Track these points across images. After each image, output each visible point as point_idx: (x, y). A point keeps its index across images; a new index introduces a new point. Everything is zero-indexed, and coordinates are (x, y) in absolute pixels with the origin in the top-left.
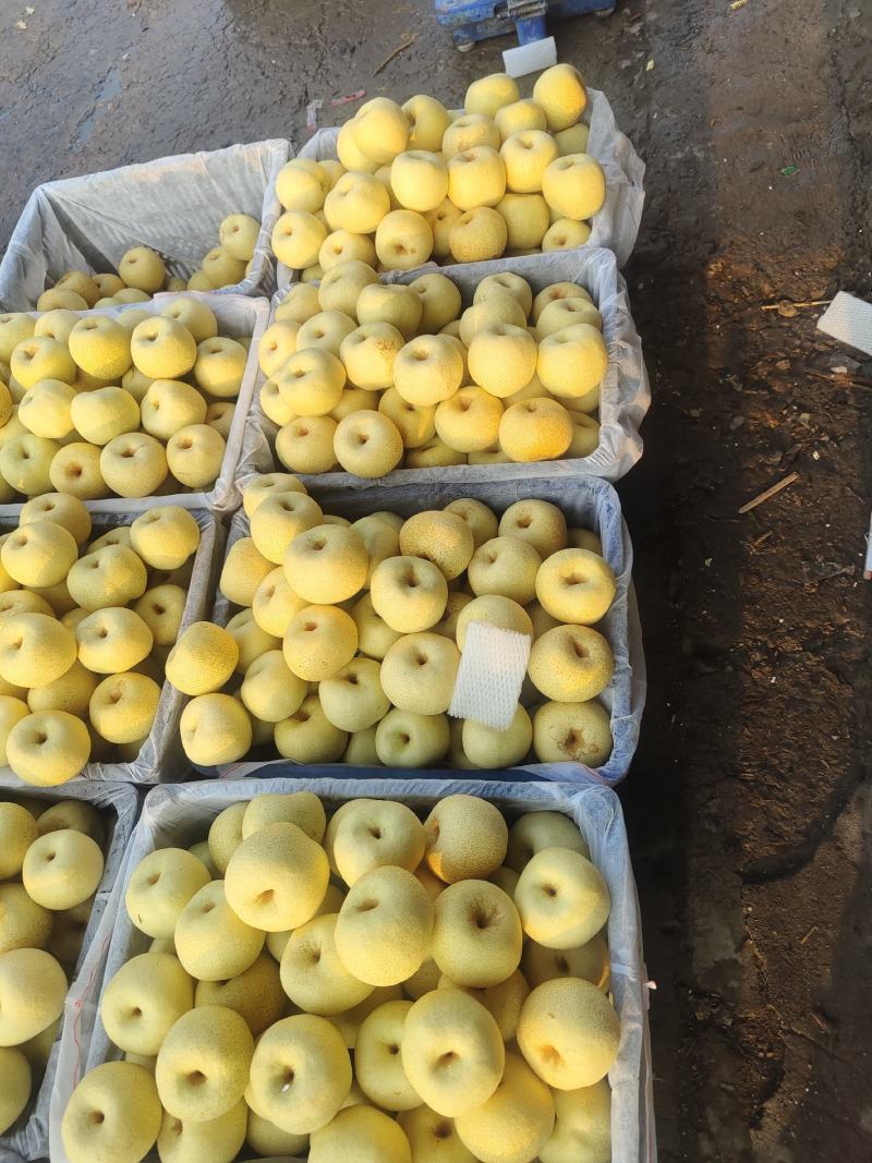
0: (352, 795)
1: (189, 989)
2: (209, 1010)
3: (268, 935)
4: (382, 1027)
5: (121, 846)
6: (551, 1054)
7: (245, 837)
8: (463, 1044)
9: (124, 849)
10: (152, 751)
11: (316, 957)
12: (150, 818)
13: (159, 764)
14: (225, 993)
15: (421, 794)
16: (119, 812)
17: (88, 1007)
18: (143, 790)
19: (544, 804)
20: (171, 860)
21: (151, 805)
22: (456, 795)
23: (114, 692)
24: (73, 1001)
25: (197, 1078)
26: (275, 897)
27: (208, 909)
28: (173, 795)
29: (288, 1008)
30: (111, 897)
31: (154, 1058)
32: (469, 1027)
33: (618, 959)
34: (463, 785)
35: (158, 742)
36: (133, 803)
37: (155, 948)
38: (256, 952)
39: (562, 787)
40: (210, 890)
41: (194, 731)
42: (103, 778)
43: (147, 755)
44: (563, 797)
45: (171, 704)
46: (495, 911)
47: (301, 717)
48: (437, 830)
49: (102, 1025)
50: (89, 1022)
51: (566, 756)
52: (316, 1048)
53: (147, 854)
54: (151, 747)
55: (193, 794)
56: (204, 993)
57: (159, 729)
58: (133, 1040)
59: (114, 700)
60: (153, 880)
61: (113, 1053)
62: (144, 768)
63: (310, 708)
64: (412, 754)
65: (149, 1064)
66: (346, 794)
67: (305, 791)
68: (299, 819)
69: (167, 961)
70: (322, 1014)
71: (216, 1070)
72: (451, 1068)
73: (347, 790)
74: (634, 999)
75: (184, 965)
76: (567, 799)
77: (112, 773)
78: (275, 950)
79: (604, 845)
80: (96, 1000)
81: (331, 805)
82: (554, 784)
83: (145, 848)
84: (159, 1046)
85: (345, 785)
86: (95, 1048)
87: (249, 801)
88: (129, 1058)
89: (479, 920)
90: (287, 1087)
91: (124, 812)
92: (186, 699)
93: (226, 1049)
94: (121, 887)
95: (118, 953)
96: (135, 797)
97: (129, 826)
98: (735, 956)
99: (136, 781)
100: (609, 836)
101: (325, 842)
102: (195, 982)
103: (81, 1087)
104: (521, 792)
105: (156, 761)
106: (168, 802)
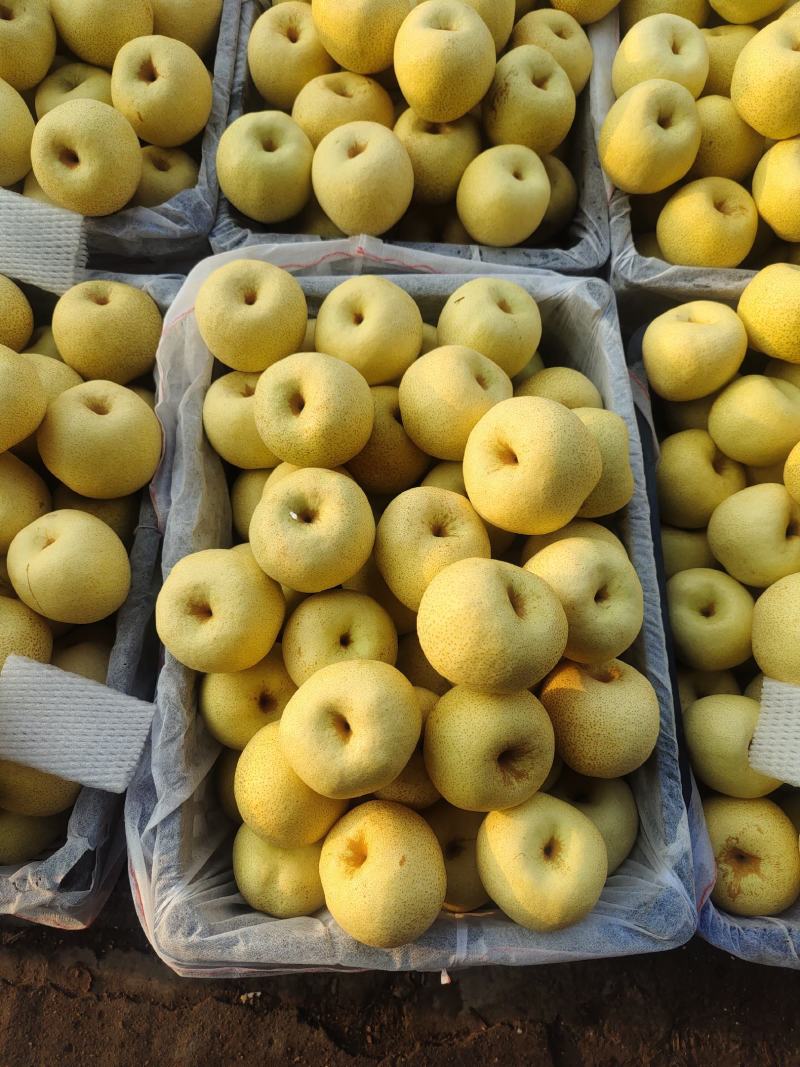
0: (635, 549)
1: (386, 376)
2: (369, 402)
3: (460, 463)
4: (369, 627)
5: (534, 260)
6: (358, 856)
7: (576, 411)
9: (531, 266)
10: (656, 273)
11: (439, 531)
12: (570, 288)
13: (638, 286)
14: (387, 420)
15: (647, 647)
16: (573, 250)
17: (358, 264)
18: (603, 271)
19: (654, 824)
20: (528, 323)
21: (590, 286)
22: (657, 703)
23: (731, 203)
24: (363, 244)
25: (296, 403)
26: (508, 469)
27: (481, 381)
28: (603, 312)
29: (380, 501)
30: (476, 261)
31: (313, 348)
33: (472, 939)
34: (667, 707)
35: (666, 278)
36: (588, 264)
37: (428, 329)
38: (436, 452)
39: (686, 856)
40: (501, 380)
41: (690, 320)
42: (613, 220)
43: (648, 268)
44: (672, 858)
45: (719, 285)
47: (719, 460)
48: (606, 678)
49: (335, 286)
50: (342, 268)
51: (719, 848)
52: (341, 546)
53: (531, 293)
54: (660, 270)
55: (607, 334)
56: (385, 393)
57: (685, 276)
58: (331, 321)
59: (720, 207)
60: (504, 306)
61: (314, 302)
62: (629, 263)
63: (732, 475)
64: (692, 623)
65: (306, 344)
66: (635, 540)
67: (634, 487)
68: (607, 483)
69: (413, 343)
71: (309, 424)
72: (332, 733)
73: (640, 541)
74: (428, 960)
75: (410, 369)
76: (669, 864)
77: (620, 228)
78: (437, 476)
79: (612, 920)
80: (366, 271)
81: (617, 523)
82: (688, 845)
83: (537, 290)
84: (326, 352)
85: (645, 537)
86: (317, 281)
87: (604, 407)
88: (311, 323)
89: (508, 756)
90: (295, 516)
91: (575, 256)
92: (732, 301)
93: (329, 434)
94: (487, 272)
95: (416, 285)
96: (593, 264)
97: (559, 266)
99: (614, 262)
100: (629, 930)
102: (395, 382)
103: (278, 272)
104: (669, 789)
105: (642, 281)
106: (595, 306)
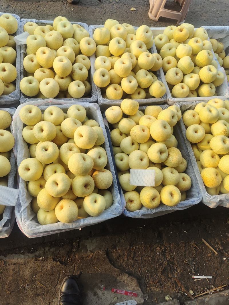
0: (106, 150)
1: (58, 124)
2: (56, 129)
3: (73, 138)
4: (59, 168)
5: (84, 101)
6: (62, 208)
7: (92, 128)
8: (61, 187)
9: (83, 101)
11: (71, 150)
12: (91, 105)
13: (103, 104)
14: (59, 132)
15: (110, 166)
16: (91, 98)
17: (50, 104)
18: (97, 102)
19: (114, 197)
20: (84, 112)
21: (94, 105)
22: (112, 175)
23: (117, 88)
24: (51, 100)
25: (42, 130)
26: (81, 138)
27: (76, 123)
28: (97, 109)
29: (59, 146)
30: (73, 102)
31: (43, 120)
32: (64, 187)
33: (84, 220)
34: (114, 176)
36: (94, 100)
37: (65, 114)
38: (69, 136)
39: (120, 200)
40: (79, 123)
41: (113, 110)
42: (98, 92)
43: (105, 100)
44: (117, 201)
45: (117, 103)
46: (89, 189)
47: (121, 134)
48: (103, 172)
49: (48, 108)
50: (47, 104)
51: (127, 200)
52: (53, 154)
53: (84, 107)
54: (107, 101)
55: (98, 113)
56: (58, 127)
57: (111, 102)
58: (46, 115)
59: (116, 89)
60: (79, 110)
61: (43, 111)
62: (102, 100)
63: (124, 135)
64: (118, 162)
65: (42, 120)
66: (106, 149)
67: (105, 139)
68: (99, 139)
69: (63, 118)
70: (60, 154)
71: (45, 134)
72: (55, 185)
73: (107, 148)
74: (76, 225)
75: (63, 122)
76: (117, 202)
77: (99, 93)
78: (70, 141)
79: (108, 213)
80: (52, 105)
81: (103, 146)
82: (120, 198)
83: (85, 106)
84: (46, 121)
85: (108, 148)
86: (43, 107)
87: (100, 126)
88: (43, 115)
89: (86, 186)
90: (44, 150)
91: (91, 99)
92: (119, 106)
93: (49, 135)
94: (75, 103)
95: (62, 107)
96: (95, 100)
97: (89, 101)
98: (89, 250)
99: (99, 100)
100: (111, 214)
101: (95, 146)
102: (60, 125)
103: (35, 107)
104: (116, 190)
105: (104, 103)
106: (96, 108)
